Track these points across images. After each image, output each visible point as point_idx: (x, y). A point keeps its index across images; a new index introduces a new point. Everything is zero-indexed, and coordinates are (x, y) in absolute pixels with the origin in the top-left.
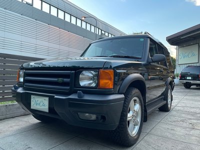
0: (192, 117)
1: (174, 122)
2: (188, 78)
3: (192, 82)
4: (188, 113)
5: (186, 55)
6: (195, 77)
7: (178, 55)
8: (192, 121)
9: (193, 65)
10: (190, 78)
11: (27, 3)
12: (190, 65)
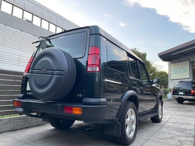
0: (182, 134)
1: (163, 139)
2: (180, 93)
3: (184, 97)
4: (179, 130)
5: (178, 70)
6: (187, 93)
7: (170, 70)
8: (181, 138)
9: (184, 80)
10: (182, 93)
11: (27, 20)
12: (182, 80)
